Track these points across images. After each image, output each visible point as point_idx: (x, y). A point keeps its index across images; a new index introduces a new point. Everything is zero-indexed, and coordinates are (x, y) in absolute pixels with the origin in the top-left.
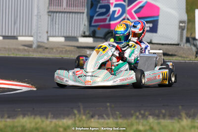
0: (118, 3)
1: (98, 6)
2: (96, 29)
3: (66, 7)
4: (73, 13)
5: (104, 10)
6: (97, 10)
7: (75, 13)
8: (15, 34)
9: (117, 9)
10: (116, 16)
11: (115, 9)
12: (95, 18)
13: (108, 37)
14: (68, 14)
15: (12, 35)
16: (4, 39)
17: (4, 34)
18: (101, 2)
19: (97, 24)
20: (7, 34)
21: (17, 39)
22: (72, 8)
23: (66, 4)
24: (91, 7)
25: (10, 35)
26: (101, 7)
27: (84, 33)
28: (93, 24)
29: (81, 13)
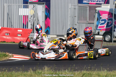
0: (110, 18)
1: (101, 20)
2: (100, 31)
3: (88, 20)
4: (91, 23)
5: (103, 22)
6: (100, 22)
7: (89, 23)
8: (63, 34)
9: (110, 21)
10: (109, 25)
11: (109, 21)
12: (99, 26)
13: (106, 35)
14: (90, 24)
15: (62, 34)
16: (57, 36)
17: (57, 34)
18: (102, 18)
19: (100, 29)
20: (59, 34)
21: (64, 36)
22: (91, 21)
23: (88, 19)
24: (97, 21)
25: (60, 34)
26: (102, 20)
27: (94, 33)
28: (98, 29)
29: (92, 23)
